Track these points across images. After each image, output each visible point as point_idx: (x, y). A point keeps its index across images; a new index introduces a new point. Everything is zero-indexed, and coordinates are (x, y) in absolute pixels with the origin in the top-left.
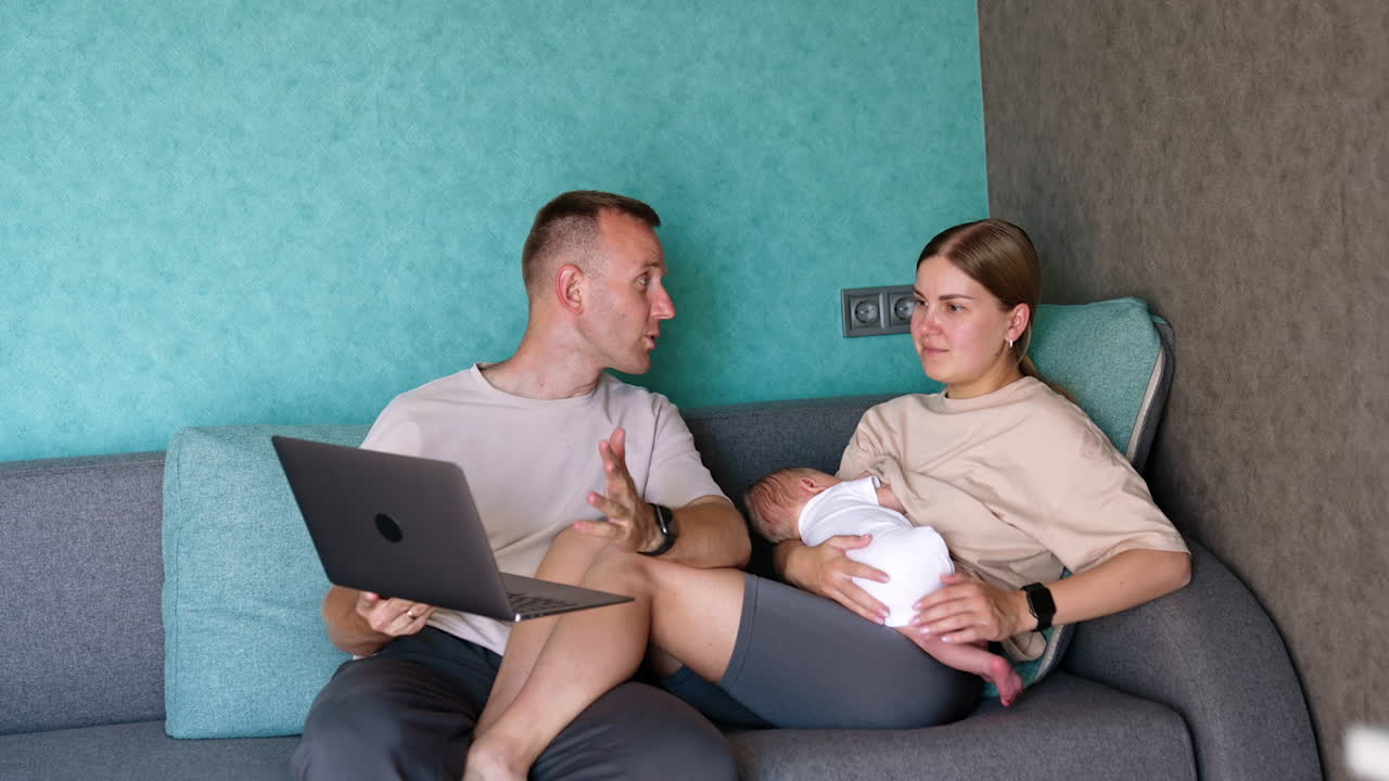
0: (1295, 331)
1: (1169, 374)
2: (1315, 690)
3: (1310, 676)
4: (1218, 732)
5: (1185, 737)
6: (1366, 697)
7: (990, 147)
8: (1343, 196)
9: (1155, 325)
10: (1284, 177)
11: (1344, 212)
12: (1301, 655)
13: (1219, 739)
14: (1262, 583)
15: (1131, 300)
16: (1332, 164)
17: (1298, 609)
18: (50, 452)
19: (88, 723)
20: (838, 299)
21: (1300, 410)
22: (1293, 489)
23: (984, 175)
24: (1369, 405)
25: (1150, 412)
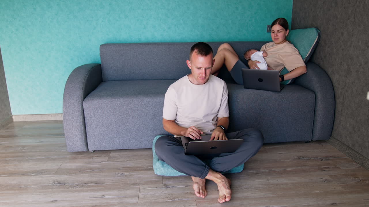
0: (342, 34)
1: (319, 40)
2: (335, 91)
3: (335, 88)
4: (319, 95)
5: (314, 96)
6: (344, 92)
7: (294, 4)
8: (355, 11)
9: (318, 32)
10: (345, 8)
11: (355, 14)
12: (334, 85)
13: (319, 96)
14: (329, 73)
15: (314, 28)
16: (354, 6)
17: (335, 78)
18: (151, 42)
19: (154, 80)
20: (267, 27)
21: (341, 47)
22: (337, 59)
23: (292, 8)
24: (353, 46)
25: (314, 46)
